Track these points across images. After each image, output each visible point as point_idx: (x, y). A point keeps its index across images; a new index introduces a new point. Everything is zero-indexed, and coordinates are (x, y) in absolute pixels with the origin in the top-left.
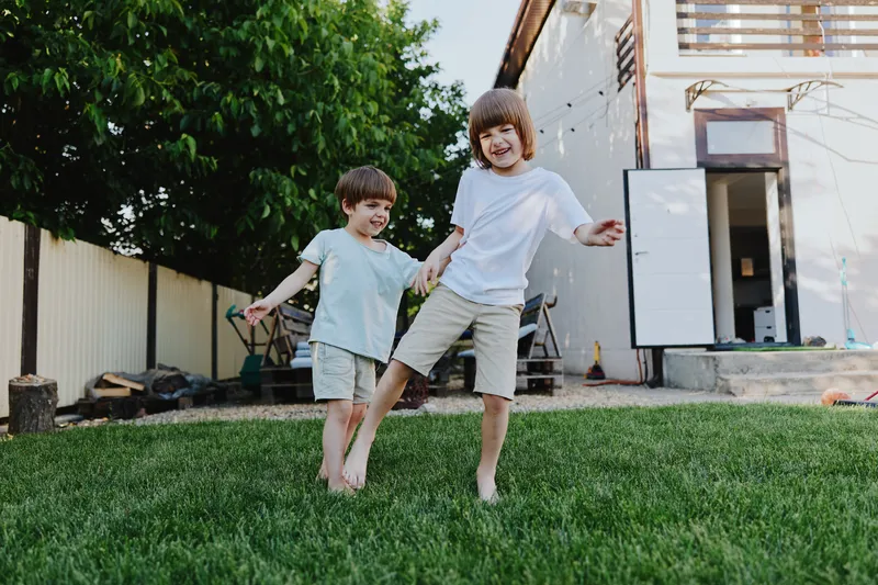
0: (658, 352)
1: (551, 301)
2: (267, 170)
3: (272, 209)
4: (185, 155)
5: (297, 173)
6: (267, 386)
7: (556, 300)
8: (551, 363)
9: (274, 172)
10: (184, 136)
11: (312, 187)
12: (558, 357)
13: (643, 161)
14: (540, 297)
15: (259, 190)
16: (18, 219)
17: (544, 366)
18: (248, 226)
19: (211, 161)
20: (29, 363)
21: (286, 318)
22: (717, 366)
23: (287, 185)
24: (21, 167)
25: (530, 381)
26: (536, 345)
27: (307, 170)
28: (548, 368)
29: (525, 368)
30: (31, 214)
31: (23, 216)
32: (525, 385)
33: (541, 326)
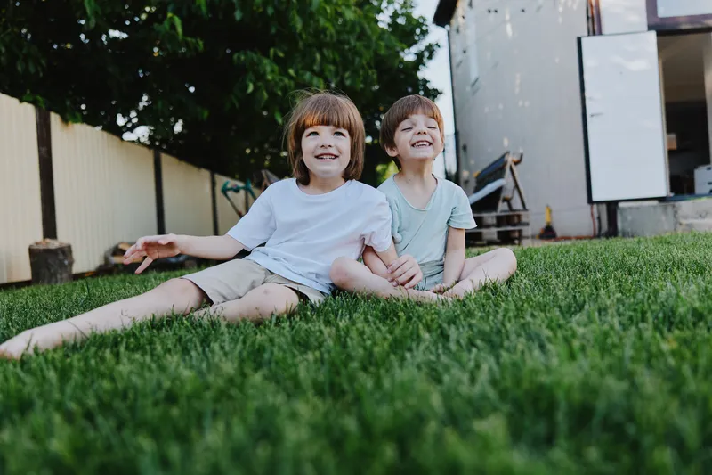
0: (612, 206)
1: (516, 159)
2: (249, 52)
3: (255, 84)
5: (276, 55)
7: (522, 156)
8: (519, 216)
9: (256, 53)
10: (170, 14)
11: (291, 67)
12: (525, 209)
13: (595, 24)
14: (506, 155)
15: (243, 70)
16: (29, 102)
17: (512, 219)
18: (233, 105)
19: (197, 43)
20: (50, 229)
22: (676, 212)
23: (268, 66)
24: (24, 51)
25: (499, 233)
26: (504, 200)
27: (284, 52)
28: (516, 220)
29: (494, 221)
30: (39, 98)
31: (31, 99)
32: (495, 237)
33: (508, 182)
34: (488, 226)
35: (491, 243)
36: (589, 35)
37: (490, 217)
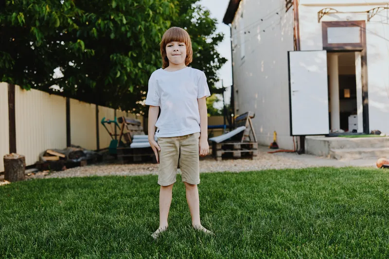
0: (302, 138)
1: (252, 116)
2: (118, 55)
3: (121, 73)
4: (79, 49)
5: (132, 55)
6: (120, 156)
7: (254, 115)
8: (252, 145)
9: (122, 55)
10: (79, 41)
11: (140, 62)
12: (255, 142)
13: (297, 47)
14: (247, 113)
15: (115, 64)
16: (5, 81)
17: (249, 147)
18: (109, 82)
19: (92, 52)
20: (13, 148)
21: (128, 124)
22: (329, 145)
23: (128, 61)
24: (4, 58)
25: (242, 153)
26: (245, 136)
27: (137, 54)
28: (251, 147)
29: (240, 147)
30: (10, 79)
31: (6, 80)
32: (240, 155)
33: (247, 127)
34: (237, 149)
35: (236, 158)
36: (294, 51)
37: (237, 145)
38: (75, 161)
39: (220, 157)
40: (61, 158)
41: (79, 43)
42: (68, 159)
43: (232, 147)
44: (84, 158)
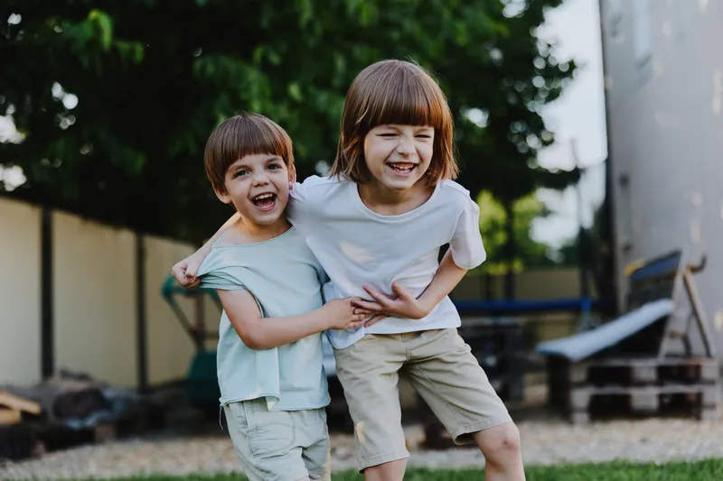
1: (696, 262)
2: (221, 58)
4: (94, 42)
5: (265, 59)
7: (704, 262)
8: (698, 368)
9: (233, 59)
10: (94, 14)
11: (294, 81)
12: (708, 355)
14: (675, 255)
15: (210, 89)
17: (684, 372)
19: (133, 49)
25: (661, 397)
26: (673, 335)
27: (281, 54)
28: (692, 374)
29: (652, 375)
32: (653, 404)
33: (679, 306)
34: (642, 384)
35: (642, 415)
37: (644, 368)
38: (75, 424)
39: (581, 411)
40: (26, 415)
41: (96, 23)
42: (52, 418)
43: (625, 377)
44: (104, 414)
